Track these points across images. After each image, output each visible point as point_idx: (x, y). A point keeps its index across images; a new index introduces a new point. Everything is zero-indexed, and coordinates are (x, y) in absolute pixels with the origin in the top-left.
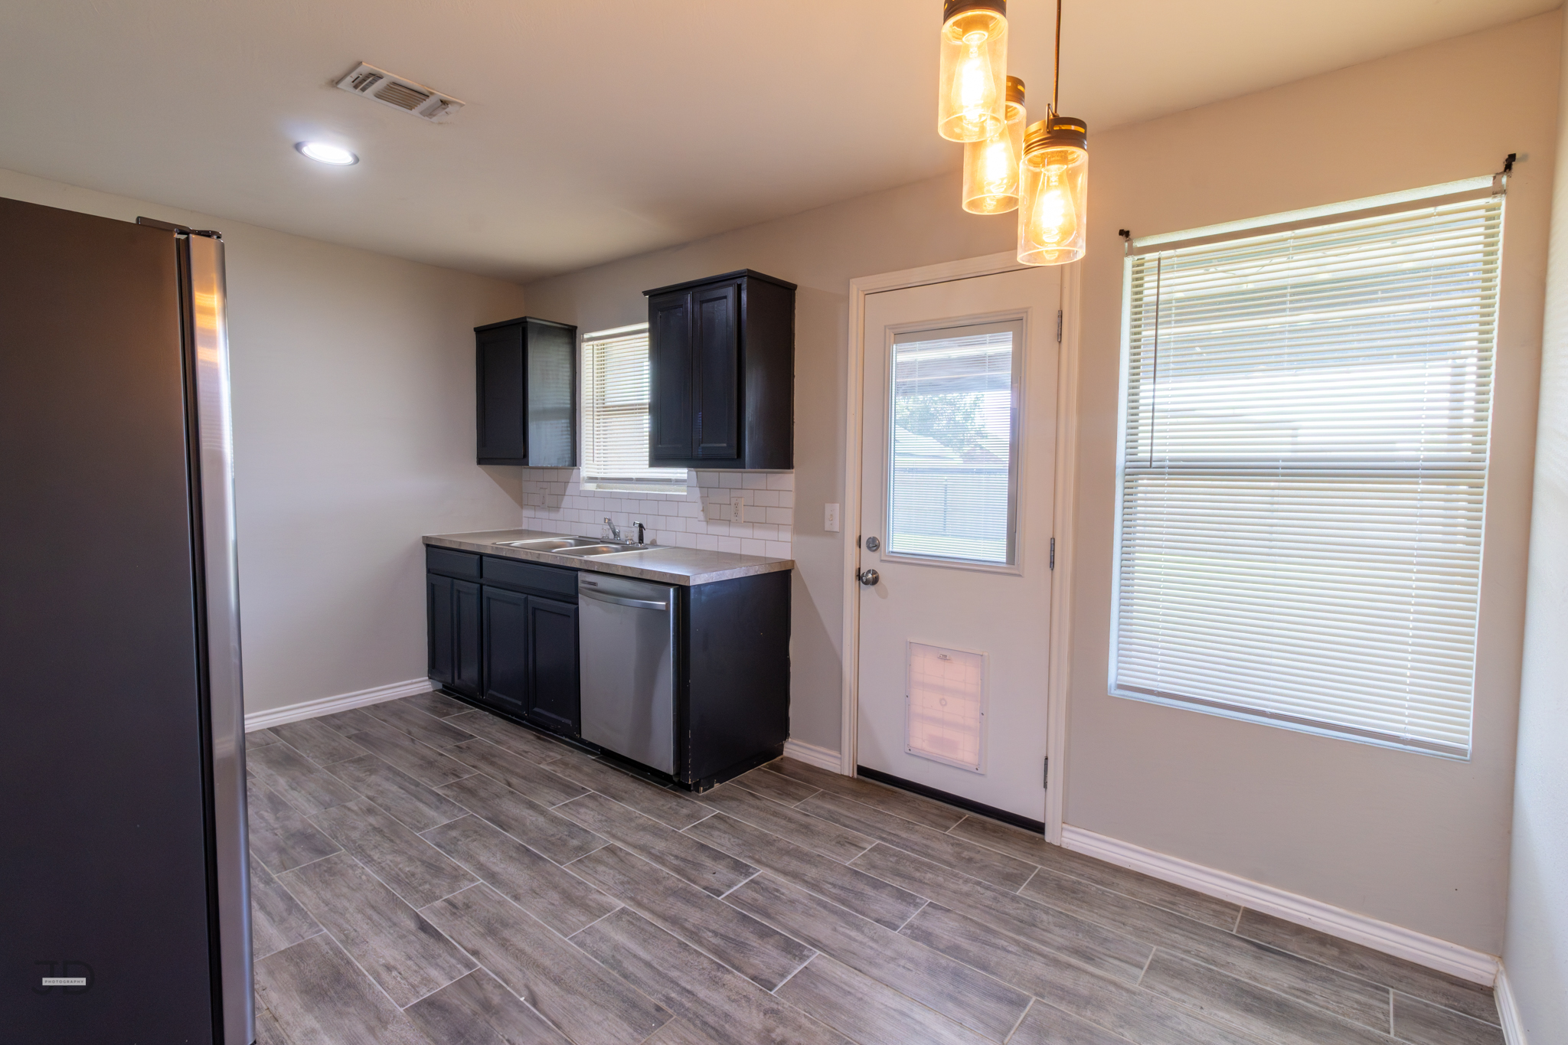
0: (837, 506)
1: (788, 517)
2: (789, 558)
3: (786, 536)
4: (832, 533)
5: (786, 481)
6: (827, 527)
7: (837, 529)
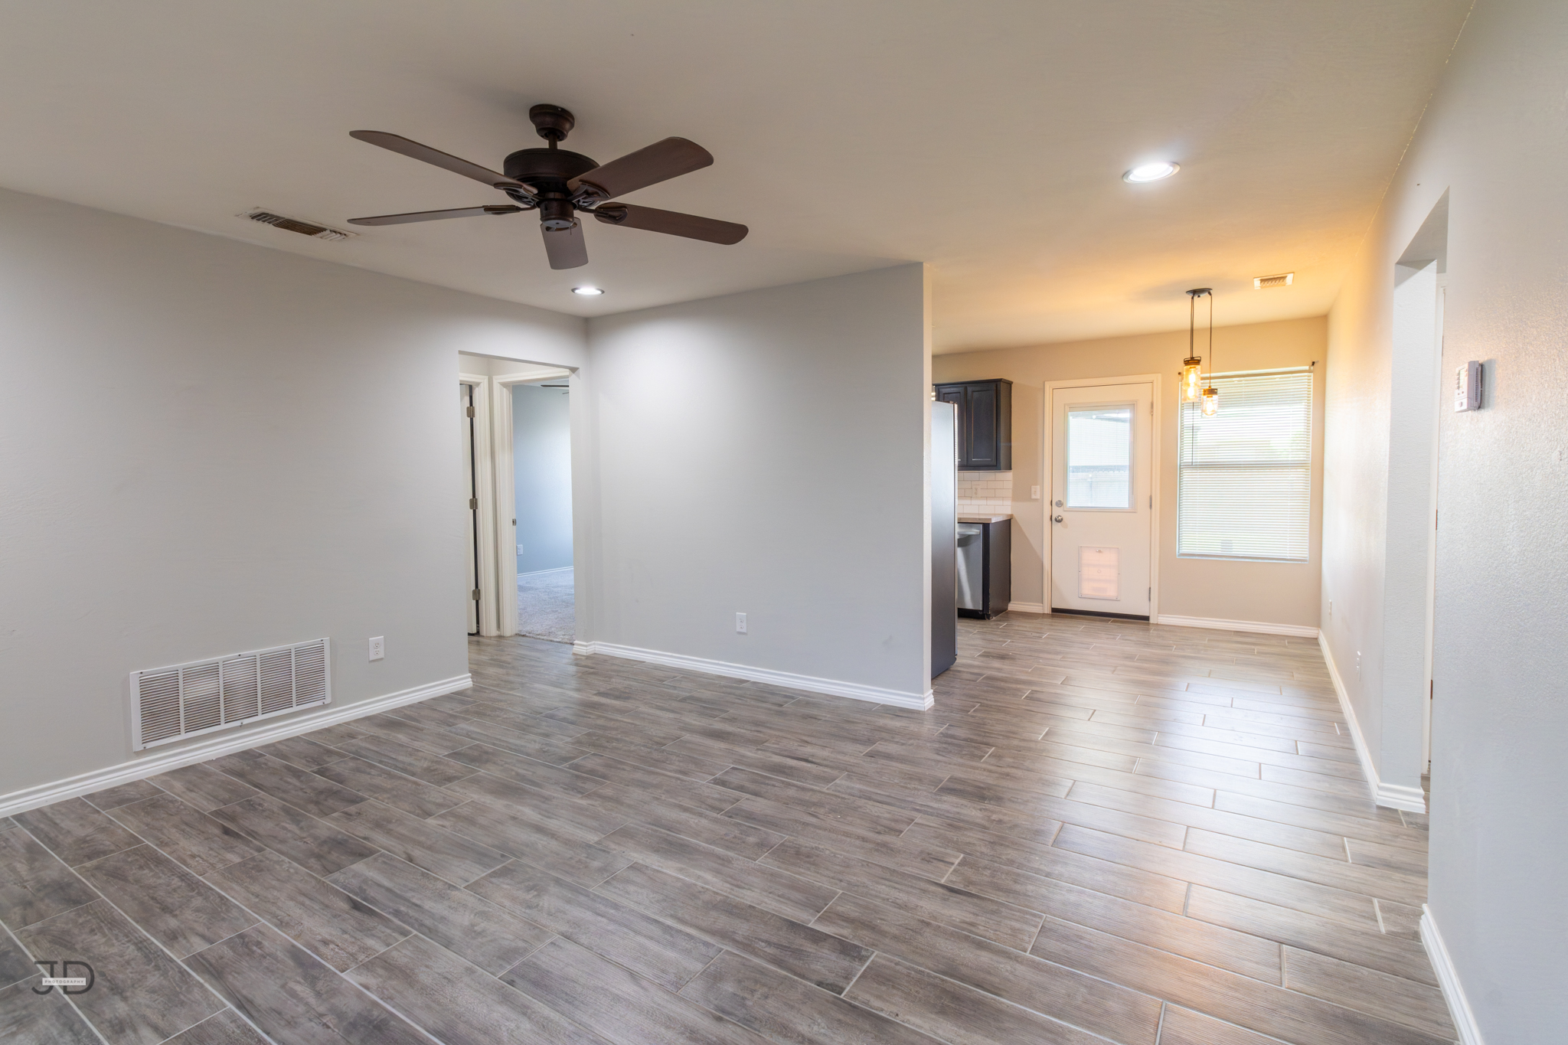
0: (1038, 487)
1: (1010, 493)
2: (1010, 513)
3: (1009, 503)
4: (1036, 500)
5: (1008, 475)
6: (1033, 497)
7: (1038, 496)
